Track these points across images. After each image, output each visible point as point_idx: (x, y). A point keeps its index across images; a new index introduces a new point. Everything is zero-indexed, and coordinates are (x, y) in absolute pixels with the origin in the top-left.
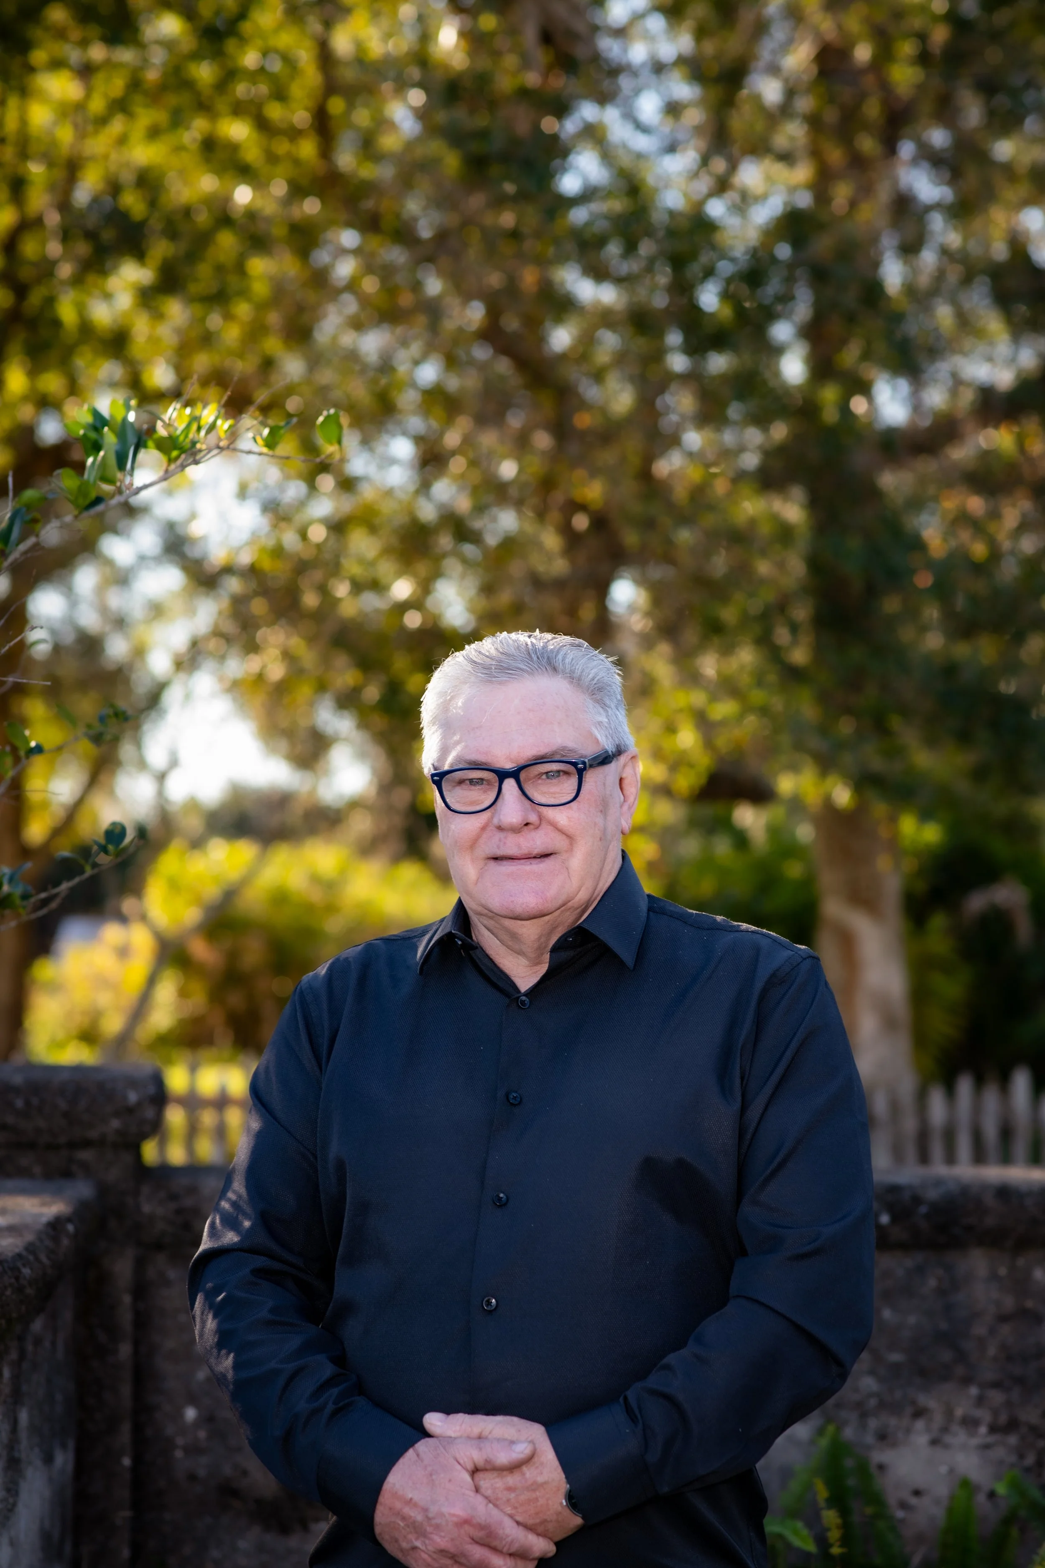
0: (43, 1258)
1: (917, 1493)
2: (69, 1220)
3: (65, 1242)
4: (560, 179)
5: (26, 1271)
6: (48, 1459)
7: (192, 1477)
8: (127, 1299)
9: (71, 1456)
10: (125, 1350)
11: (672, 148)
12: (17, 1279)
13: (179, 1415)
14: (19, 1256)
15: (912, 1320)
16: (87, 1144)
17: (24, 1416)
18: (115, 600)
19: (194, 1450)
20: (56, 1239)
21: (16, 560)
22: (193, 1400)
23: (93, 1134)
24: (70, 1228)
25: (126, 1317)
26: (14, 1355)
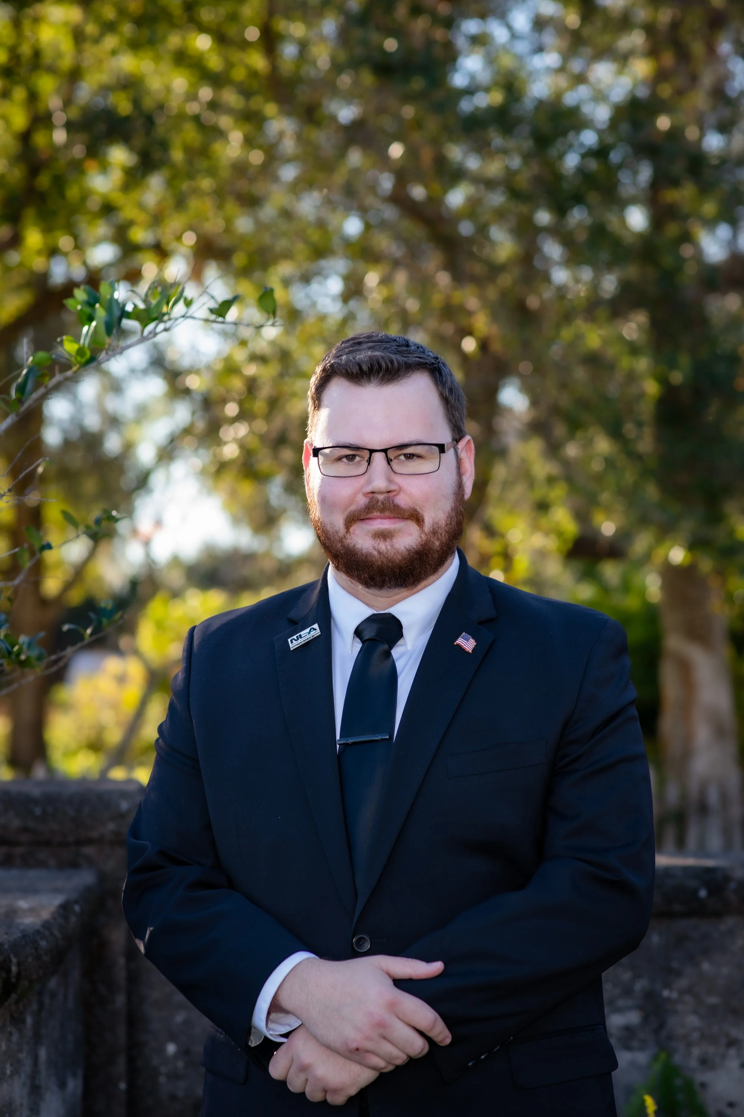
0: (57, 933)
1: (731, 1105)
2: (76, 902)
3: (73, 919)
4: (452, 78)
5: (43, 943)
6: (62, 1085)
7: (173, 1098)
8: (121, 961)
9: (80, 1082)
10: (120, 1000)
11: (540, 49)
12: (36, 949)
13: (162, 1050)
14: (38, 932)
15: (725, 971)
16: (89, 842)
17: (43, 1053)
18: (112, 404)
19: (174, 1076)
20: (66, 918)
21: (30, 406)
22: (173, 1038)
23: (94, 834)
24: (77, 908)
25: (120, 974)
26: (35, 1007)
